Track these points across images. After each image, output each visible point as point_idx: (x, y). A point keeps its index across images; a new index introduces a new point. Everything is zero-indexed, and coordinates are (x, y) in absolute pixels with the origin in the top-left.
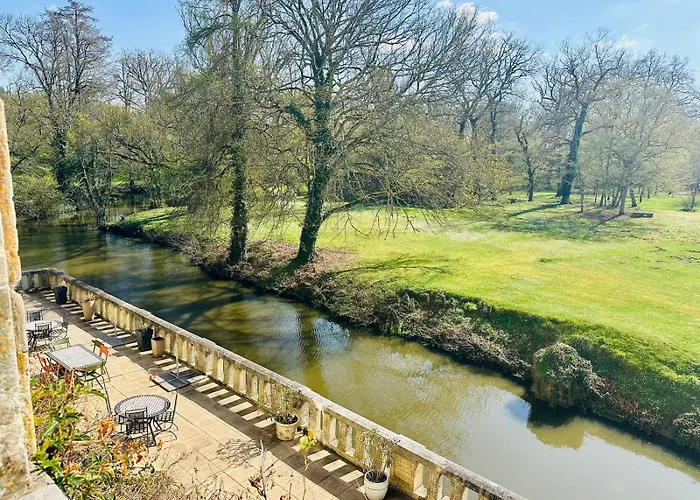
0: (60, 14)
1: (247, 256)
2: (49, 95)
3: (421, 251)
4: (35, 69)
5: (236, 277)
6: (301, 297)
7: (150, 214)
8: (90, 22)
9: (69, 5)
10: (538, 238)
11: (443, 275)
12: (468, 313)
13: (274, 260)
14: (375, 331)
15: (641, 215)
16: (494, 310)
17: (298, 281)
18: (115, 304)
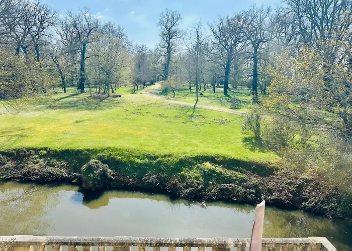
3: (4, 127)
10: (72, 111)
12: (42, 156)
15: (117, 96)
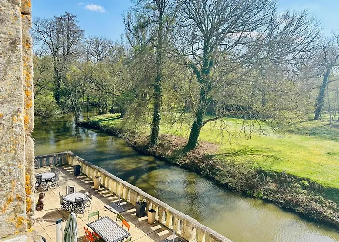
0: (61, 18)
1: (158, 142)
2: (55, 57)
3: (255, 145)
4: (49, 44)
5: (153, 154)
6: (193, 169)
7: (101, 117)
8: (75, 23)
9: (66, 14)
10: (315, 139)
11: (277, 161)
12: (304, 187)
13: (173, 146)
14: (245, 195)
16: (322, 187)
17: (190, 159)
18: (115, 180)
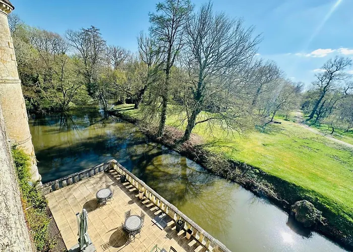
0: (88, 31)
8: (99, 35)
9: (91, 27)
14: (222, 176)
15: (278, 123)
16: (267, 174)
17: (186, 148)
